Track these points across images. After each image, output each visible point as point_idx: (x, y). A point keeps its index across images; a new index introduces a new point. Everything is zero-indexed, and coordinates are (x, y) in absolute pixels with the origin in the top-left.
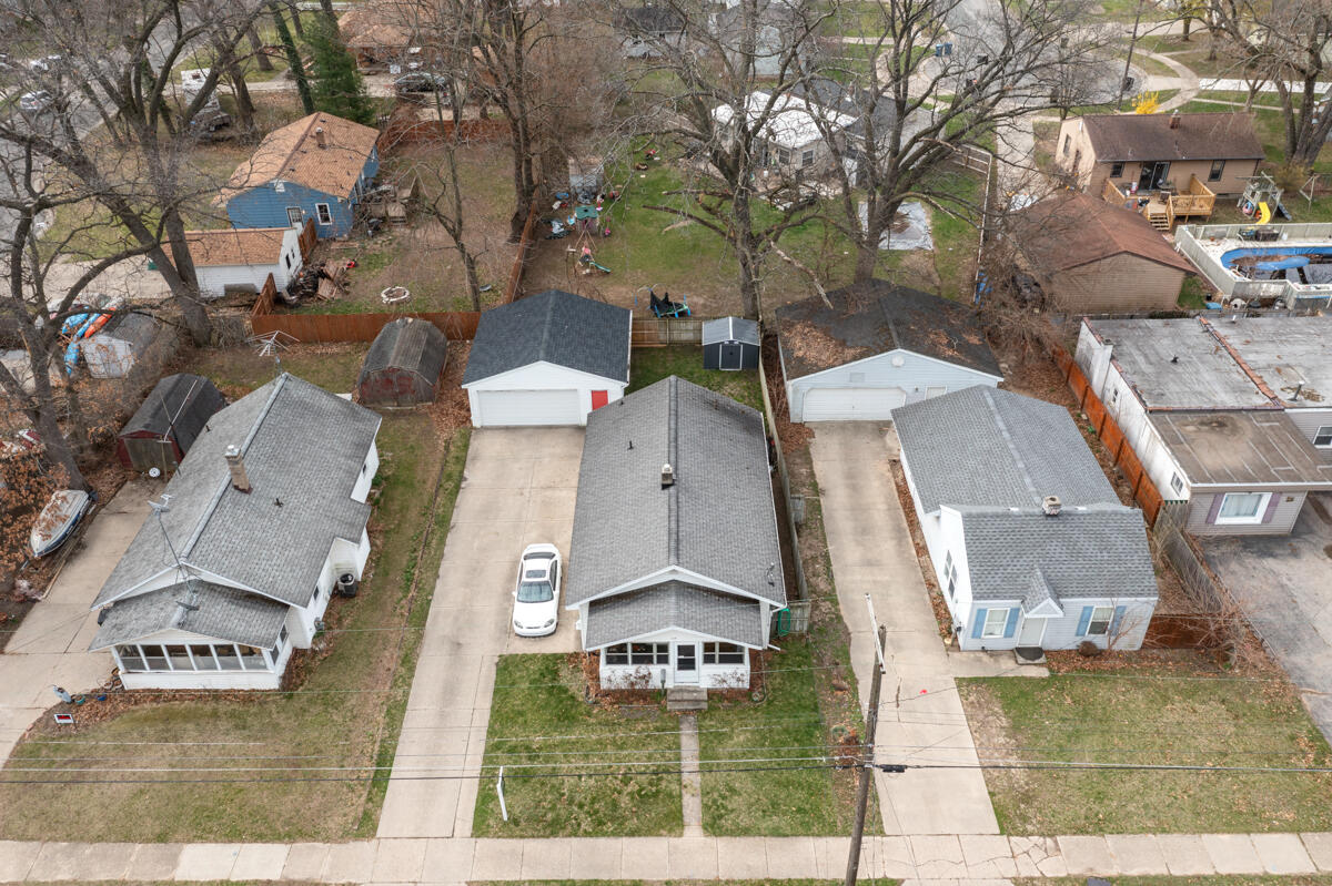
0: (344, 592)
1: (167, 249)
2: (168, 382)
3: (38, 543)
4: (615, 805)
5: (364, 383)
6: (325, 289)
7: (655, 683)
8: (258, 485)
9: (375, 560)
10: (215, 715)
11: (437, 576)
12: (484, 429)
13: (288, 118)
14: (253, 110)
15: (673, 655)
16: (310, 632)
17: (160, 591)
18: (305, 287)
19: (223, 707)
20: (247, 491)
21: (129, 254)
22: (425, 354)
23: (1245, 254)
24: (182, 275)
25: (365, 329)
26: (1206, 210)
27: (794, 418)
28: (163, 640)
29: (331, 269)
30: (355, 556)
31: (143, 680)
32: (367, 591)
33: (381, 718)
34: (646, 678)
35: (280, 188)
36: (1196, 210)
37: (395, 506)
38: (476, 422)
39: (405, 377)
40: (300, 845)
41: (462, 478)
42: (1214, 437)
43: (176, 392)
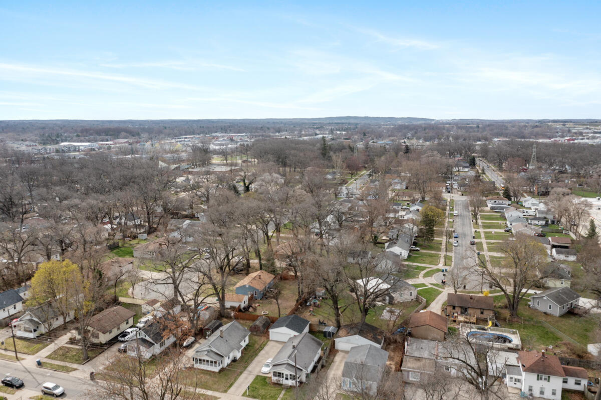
0: (234, 360)
1: (221, 295)
2: (213, 321)
3: (185, 344)
4: (266, 397)
5: (251, 327)
6: (251, 309)
7: (281, 382)
8: (224, 337)
9: (241, 357)
10: (207, 374)
11: (251, 362)
12: (272, 340)
13: (256, 271)
14: (250, 267)
15: (285, 377)
16: (226, 365)
17: (204, 351)
18: (246, 309)
19: (209, 373)
20: (222, 337)
21: (214, 294)
22: (264, 324)
23: (476, 333)
24: (222, 300)
25: (255, 318)
26: (475, 321)
27: (336, 348)
28: (202, 358)
29: (253, 305)
30: (238, 355)
31: (197, 366)
32: (238, 362)
33: (233, 379)
34: (279, 380)
35: (247, 286)
36: (472, 321)
37: (249, 350)
38: (270, 339)
39: (259, 327)
40: (215, 392)
41: (263, 348)
42: (415, 362)
43: (215, 323)
